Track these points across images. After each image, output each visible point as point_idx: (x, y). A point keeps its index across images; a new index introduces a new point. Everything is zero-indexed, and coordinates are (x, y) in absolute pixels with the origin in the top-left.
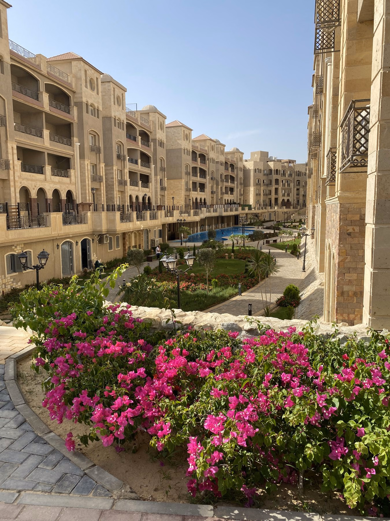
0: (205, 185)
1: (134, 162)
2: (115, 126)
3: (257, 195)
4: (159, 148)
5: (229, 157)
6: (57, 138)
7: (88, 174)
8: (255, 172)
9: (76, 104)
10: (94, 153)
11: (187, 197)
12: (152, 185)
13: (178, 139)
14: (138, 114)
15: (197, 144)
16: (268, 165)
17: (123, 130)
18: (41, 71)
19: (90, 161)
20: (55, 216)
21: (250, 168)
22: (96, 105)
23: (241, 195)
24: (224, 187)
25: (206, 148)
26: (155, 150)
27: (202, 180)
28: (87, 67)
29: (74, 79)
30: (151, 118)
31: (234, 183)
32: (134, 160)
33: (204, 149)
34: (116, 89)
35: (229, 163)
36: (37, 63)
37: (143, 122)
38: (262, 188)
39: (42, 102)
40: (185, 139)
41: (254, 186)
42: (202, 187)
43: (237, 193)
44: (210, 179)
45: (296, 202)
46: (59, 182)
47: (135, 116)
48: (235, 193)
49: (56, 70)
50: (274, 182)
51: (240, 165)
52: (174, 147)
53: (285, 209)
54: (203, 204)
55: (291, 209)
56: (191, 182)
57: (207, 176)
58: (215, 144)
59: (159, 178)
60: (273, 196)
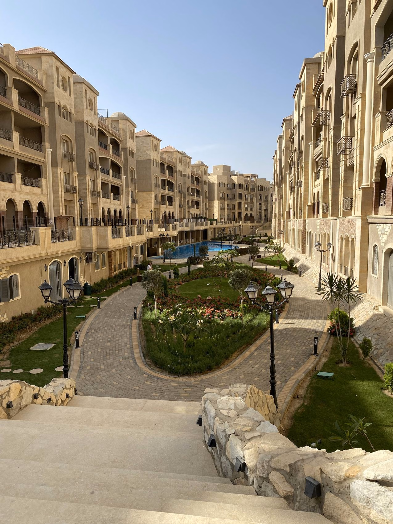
0: (173, 198)
1: (106, 172)
2: (88, 132)
3: (221, 209)
4: (130, 158)
5: (195, 170)
6: (27, 142)
7: (61, 184)
8: (219, 186)
9: (47, 105)
10: (67, 161)
11: (156, 210)
12: (123, 197)
13: (147, 150)
14: (109, 121)
15: (165, 156)
16: (231, 179)
17: (95, 136)
18: (10, 63)
19: (63, 169)
20: (43, 231)
21: (214, 182)
22: (68, 107)
23: (206, 209)
24: (191, 201)
25: (174, 160)
26: (126, 160)
27: (170, 193)
28: (59, 64)
29: (44, 77)
30: (121, 126)
31: (199, 197)
32: (105, 170)
33: (171, 161)
34: (88, 92)
35: (195, 177)
36: (4, 54)
37: (114, 130)
38: (226, 202)
39: (11, 99)
40: (154, 150)
41: (218, 200)
42: (170, 200)
43: (203, 207)
44: (178, 192)
45: (258, 216)
46: (30, 193)
47: (106, 123)
48: (200, 207)
49: (25, 64)
50: (237, 196)
51: (205, 178)
52: (142, 158)
53: (249, 224)
54: (171, 218)
55: (255, 224)
56: (160, 195)
57: (175, 189)
58: (182, 156)
59: (130, 189)
60: (237, 211)
